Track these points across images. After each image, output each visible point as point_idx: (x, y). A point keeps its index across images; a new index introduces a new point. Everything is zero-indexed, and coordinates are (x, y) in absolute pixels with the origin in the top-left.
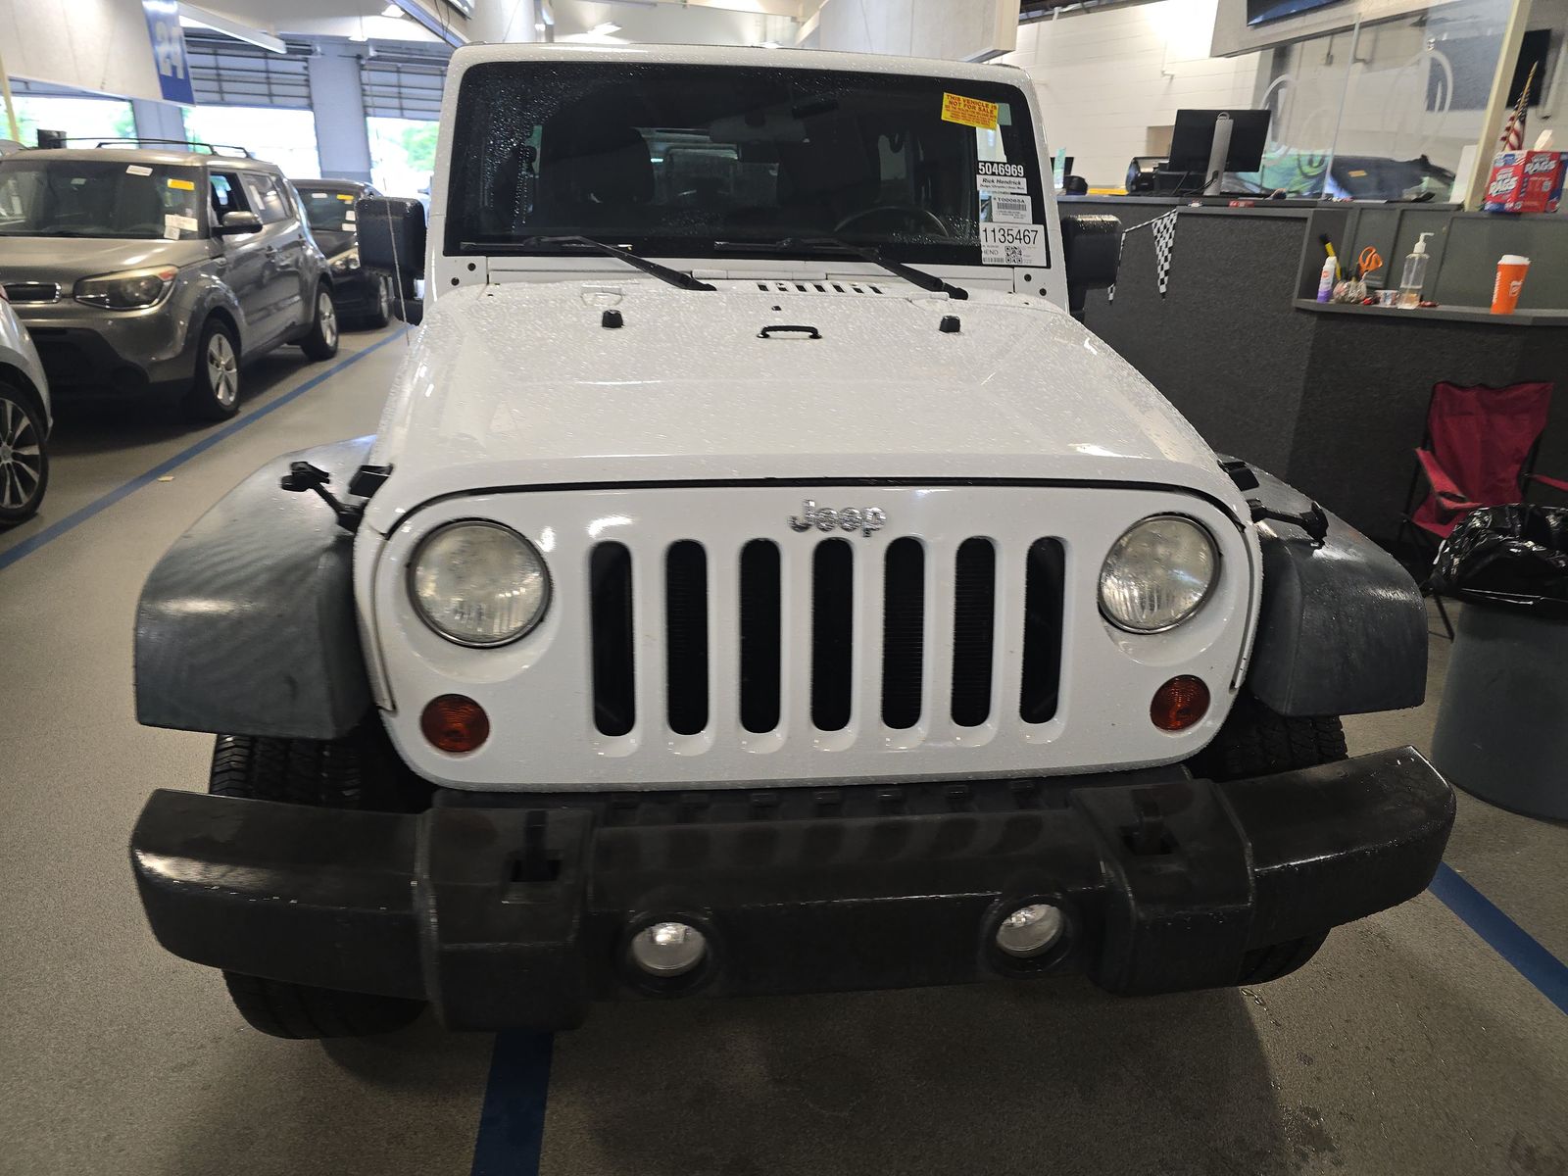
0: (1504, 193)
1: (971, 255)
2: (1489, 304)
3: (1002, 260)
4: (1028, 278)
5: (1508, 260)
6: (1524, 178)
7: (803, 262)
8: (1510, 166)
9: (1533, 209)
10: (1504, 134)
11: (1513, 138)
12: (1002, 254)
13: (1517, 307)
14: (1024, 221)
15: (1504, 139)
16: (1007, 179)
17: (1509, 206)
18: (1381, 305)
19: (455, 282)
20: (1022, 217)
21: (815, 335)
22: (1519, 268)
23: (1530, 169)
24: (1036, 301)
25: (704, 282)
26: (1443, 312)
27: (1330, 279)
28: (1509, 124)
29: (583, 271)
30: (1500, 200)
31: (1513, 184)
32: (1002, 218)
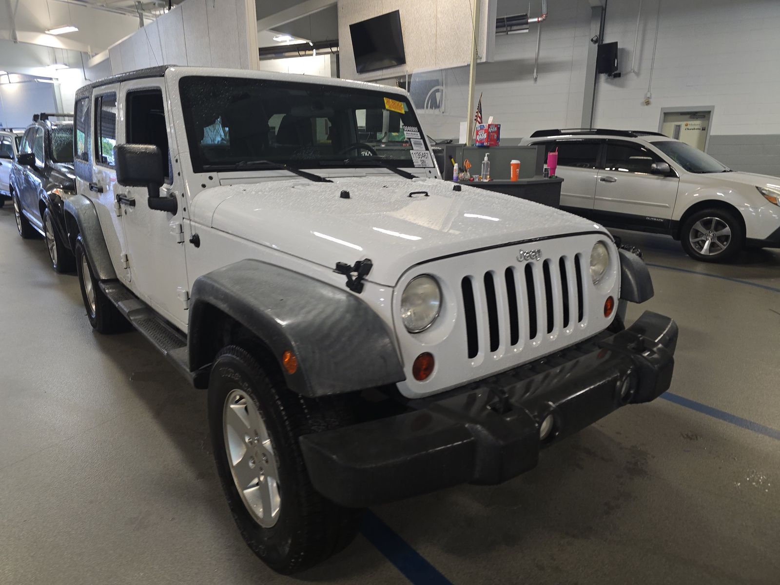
0: (482, 140)
1: (410, 164)
2: (510, 178)
3: (420, 165)
4: (430, 172)
5: (514, 162)
6: (488, 134)
7: (354, 169)
8: (483, 129)
9: (492, 144)
10: (475, 118)
11: (479, 119)
12: (420, 163)
13: (519, 178)
14: (422, 149)
15: (475, 120)
16: (413, 133)
17: (485, 144)
18: (475, 181)
19: (204, 186)
20: (422, 148)
21: (427, 195)
22: (517, 164)
23: (490, 130)
24: (434, 179)
25: (328, 179)
26: (496, 182)
27: (457, 172)
28: (476, 114)
29: (265, 177)
30: (481, 141)
31: (485, 136)
32: (417, 148)
